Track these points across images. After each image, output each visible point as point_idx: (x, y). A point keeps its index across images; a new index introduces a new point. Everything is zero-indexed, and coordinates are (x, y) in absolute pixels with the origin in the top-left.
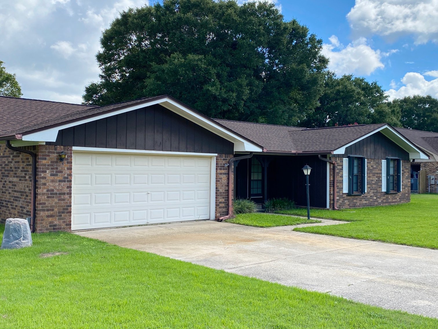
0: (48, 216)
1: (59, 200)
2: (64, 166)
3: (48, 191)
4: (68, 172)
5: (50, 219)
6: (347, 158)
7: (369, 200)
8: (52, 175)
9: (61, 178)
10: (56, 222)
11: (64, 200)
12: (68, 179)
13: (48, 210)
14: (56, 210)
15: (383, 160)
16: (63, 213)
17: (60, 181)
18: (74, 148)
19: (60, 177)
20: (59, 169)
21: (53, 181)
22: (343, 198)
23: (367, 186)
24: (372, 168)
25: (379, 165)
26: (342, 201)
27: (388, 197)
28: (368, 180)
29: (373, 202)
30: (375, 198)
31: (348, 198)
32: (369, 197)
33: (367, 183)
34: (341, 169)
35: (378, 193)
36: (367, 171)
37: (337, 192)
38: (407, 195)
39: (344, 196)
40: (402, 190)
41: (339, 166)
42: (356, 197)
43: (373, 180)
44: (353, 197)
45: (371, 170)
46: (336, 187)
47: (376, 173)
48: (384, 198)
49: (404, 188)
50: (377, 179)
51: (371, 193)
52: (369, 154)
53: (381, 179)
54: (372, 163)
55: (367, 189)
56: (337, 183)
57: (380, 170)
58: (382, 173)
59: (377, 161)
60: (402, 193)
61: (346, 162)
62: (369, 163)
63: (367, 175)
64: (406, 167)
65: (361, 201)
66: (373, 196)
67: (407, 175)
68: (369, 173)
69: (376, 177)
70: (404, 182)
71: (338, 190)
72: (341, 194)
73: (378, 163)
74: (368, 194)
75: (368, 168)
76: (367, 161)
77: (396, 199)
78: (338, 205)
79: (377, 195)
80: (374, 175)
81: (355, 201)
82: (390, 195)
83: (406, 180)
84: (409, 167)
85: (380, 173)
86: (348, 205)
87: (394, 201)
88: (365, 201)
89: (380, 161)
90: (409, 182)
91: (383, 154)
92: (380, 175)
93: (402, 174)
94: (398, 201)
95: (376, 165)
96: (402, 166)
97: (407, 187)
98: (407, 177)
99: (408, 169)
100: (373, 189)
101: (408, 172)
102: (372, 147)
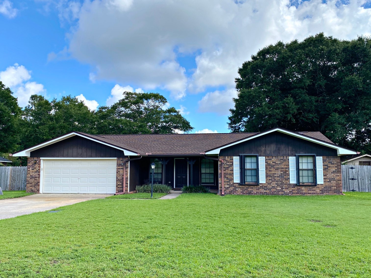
0: (30, 186)
1: (35, 180)
2: (37, 166)
3: (30, 176)
4: (38, 168)
6: (238, 156)
7: (271, 190)
8: (32, 169)
9: (36, 171)
10: (33, 189)
11: (36, 180)
12: (39, 171)
13: (30, 184)
14: (33, 184)
15: (290, 157)
16: (36, 185)
17: (35, 172)
18: (41, 158)
19: (35, 170)
20: (35, 167)
21: (32, 172)
22: (234, 186)
23: (266, 178)
24: (274, 164)
25: (284, 161)
26: (233, 189)
27: (300, 189)
28: (267, 174)
29: (276, 191)
30: (280, 188)
31: (241, 186)
32: (270, 187)
33: (267, 176)
34: (231, 165)
35: (284, 184)
36: (266, 167)
37: (227, 182)
38: (335, 188)
39: (235, 185)
40: (325, 183)
41: (229, 162)
42: (252, 187)
43: (275, 174)
44: (247, 187)
45: (273, 165)
46: (224, 178)
47: (281, 168)
48: (293, 189)
49: (328, 182)
50: (282, 173)
51: (273, 184)
52: (268, 152)
53: (287, 172)
54: (274, 159)
55: (266, 181)
56: (226, 175)
57: (287, 165)
58: (289, 168)
59: (282, 158)
60: (326, 186)
61: (236, 160)
62: (269, 159)
63: (266, 170)
64: (332, 162)
65: (258, 190)
66: (276, 187)
67: (334, 170)
68: (270, 168)
69: (281, 171)
70: (327, 176)
71: (228, 180)
72: (232, 184)
73: (283, 159)
74: (269, 185)
75: (267, 164)
76: (267, 158)
77: (315, 190)
78: (228, 191)
79: (283, 186)
80: (277, 169)
81: (250, 189)
82: (303, 187)
83: (333, 174)
84: (337, 162)
85: (287, 168)
86: (241, 192)
87: (310, 192)
88: (264, 190)
89: (287, 158)
90: (338, 176)
91: (289, 152)
92: (287, 170)
93: (325, 168)
94: (318, 192)
95: (280, 161)
96: (324, 161)
97: (334, 180)
98: (333, 171)
99: (336, 164)
100: (276, 181)
101: (336, 167)
102: (273, 147)
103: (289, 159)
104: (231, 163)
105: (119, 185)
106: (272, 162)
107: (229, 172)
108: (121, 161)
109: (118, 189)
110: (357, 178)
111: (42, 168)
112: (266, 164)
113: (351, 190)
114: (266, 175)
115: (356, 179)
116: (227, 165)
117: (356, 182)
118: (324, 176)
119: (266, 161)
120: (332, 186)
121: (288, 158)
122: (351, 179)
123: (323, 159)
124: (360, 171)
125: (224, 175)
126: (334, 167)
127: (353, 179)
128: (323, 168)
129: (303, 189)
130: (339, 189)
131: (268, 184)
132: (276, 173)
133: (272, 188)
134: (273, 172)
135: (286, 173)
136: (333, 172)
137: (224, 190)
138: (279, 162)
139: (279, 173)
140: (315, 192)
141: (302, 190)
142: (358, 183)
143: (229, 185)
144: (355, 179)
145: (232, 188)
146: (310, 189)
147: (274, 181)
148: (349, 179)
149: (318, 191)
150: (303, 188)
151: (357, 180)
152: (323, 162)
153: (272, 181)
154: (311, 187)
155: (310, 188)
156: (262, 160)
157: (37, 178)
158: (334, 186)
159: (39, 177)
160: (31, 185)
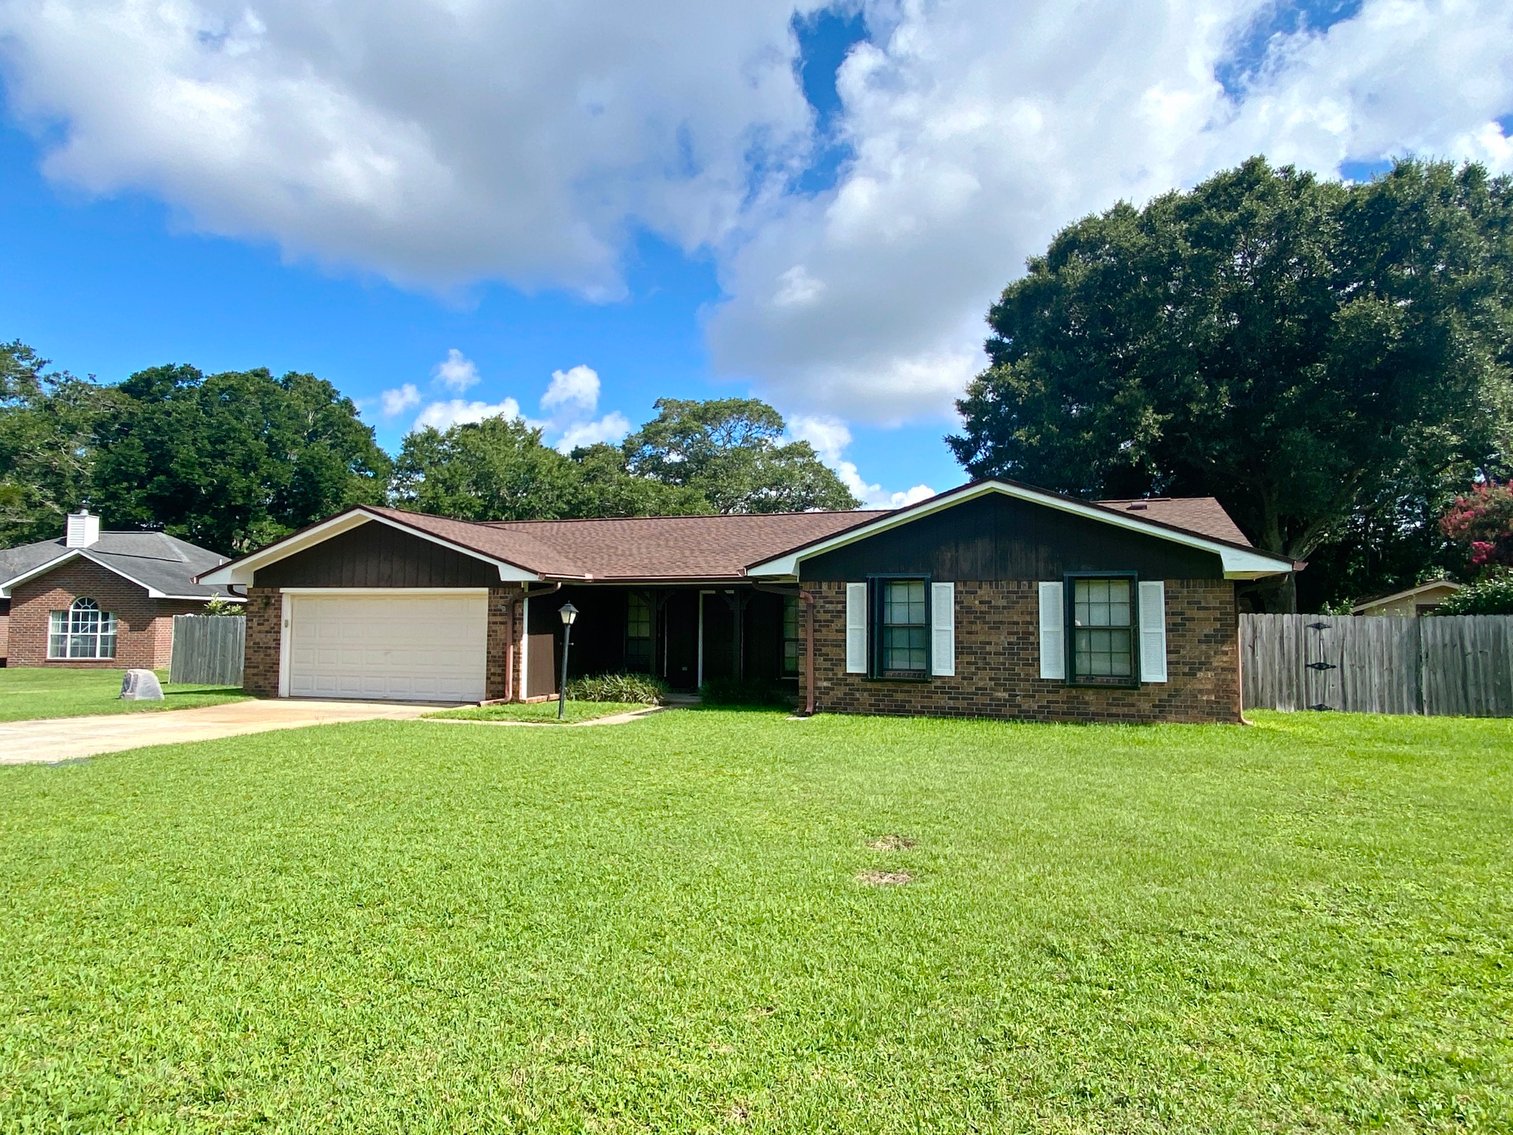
0: (254, 675)
1: (266, 655)
2: (271, 612)
3: (254, 643)
4: (275, 620)
5: (256, 678)
6: (863, 582)
7: (972, 699)
8: (259, 624)
9: (268, 629)
10: (261, 683)
11: (270, 655)
12: (276, 631)
13: (254, 667)
14: (261, 668)
15: (1042, 584)
16: (269, 671)
17: (267, 632)
18: (282, 590)
19: (266, 628)
20: (266, 615)
21: (259, 632)
22: (846, 685)
23: (956, 658)
24: (984, 608)
25: (1021, 597)
26: (845, 694)
27: (1078, 697)
28: (962, 642)
29: (991, 705)
30: (1003, 695)
31: (869, 685)
32: (970, 690)
33: (960, 650)
34: (838, 612)
35: (1019, 680)
36: (956, 617)
37: (825, 669)
38: (1213, 698)
39: (850, 680)
40: (1171, 678)
41: (831, 603)
42: (906, 687)
43: (990, 643)
44: (891, 686)
45: (981, 612)
46: (815, 655)
47: (1009, 623)
48: (1051, 697)
49: (1184, 674)
50: (1013, 639)
51: (981, 679)
52: (965, 566)
53: (1032, 639)
54: (985, 592)
55: (956, 668)
56: (823, 646)
57: (1031, 613)
58: (1038, 623)
59: (1013, 586)
60: (1176, 690)
61: (856, 594)
62: (967, 592)
63: (956, 628)
64: (1200, 603)
65: (927, 697)
66: (991, 689)
67: (1208, 630)
68: (971, 623)
69: (1010, 633)
70: (1182, 652)
71: (828, 665)
72: (840, 676)
73: (1017, 592)
74: (965, 682)
75: (961, 607)
76: (960, 589)
77: (1133, 705)
78: (827, 700)
79: (1017, 685)
80: (996, 626)
81: (900, 696)
82: (1091, 692)
83: (1204, 647)
84: (1220, 603)
85: (1031, 623)
86: (870, 705)
87: (1114, 710)
88: (950, 698)
89: (1030, 587)
90: (1226, 653)
91: (1041, 565)
92: (1031, 629)
93: (1174, 624)
94: (1146, 713)
95: (1007, 598)
96: (1172, 598)
97: (1207, 670)
98: (1206, 636)
99: (1215, 608)
100: (991, 669)
101: (1215, 619)
102: (983, 548)
103: (1038, 592)
104: (840, 607)
105: (494, 674)
106: (977, 602)
107: (833, 636)
108: (501, 597)
109: (493, 687)
110: (1337, 662)
111: (287, 621)
112: (958, 608)
113: (1314, 704)
114: (956, 648)
115: (1334, 667)
116: (825, 612)
117: (1333, 676)
118: (1168, 652)
119: (956, 597)
120: (1201, 691)
121: (1034, 589)
122: (1312, 666)
123: (1166, 592)
124: (1349, 638)
125: (815, 645)
126: (1208, 619)
127: (1320, 667)
128: (1167, 624)
129: (1087, 698)
130: (1226, 703)
131: (963, 678)
132: (993, 639)
133: (977, 694)
134: (981, 638)
135: (1028, 640)
136: (1207, 639)
137: (815, 698)
138: (1002, 603)
139: (1002, 639)
140: (1133, 710)
141: (1087, 703)
142: (1343, 679)
143: (832, 679)
144: (1328, 667)
145: (839, 692)
146: (1114, 699)
147: (985, 669)
148: (1307, 666)
149: (1145, 706)
150: (1090, 696)
151: (1337, 671)
152: (1166, 603)
153: (977, 668)
154: (1118, 694)
155: (1115, 696)
156: (944, 594)
157: (273, 652)
158: (1208, 692)
159: (277, 648)
160: (255, 671)
